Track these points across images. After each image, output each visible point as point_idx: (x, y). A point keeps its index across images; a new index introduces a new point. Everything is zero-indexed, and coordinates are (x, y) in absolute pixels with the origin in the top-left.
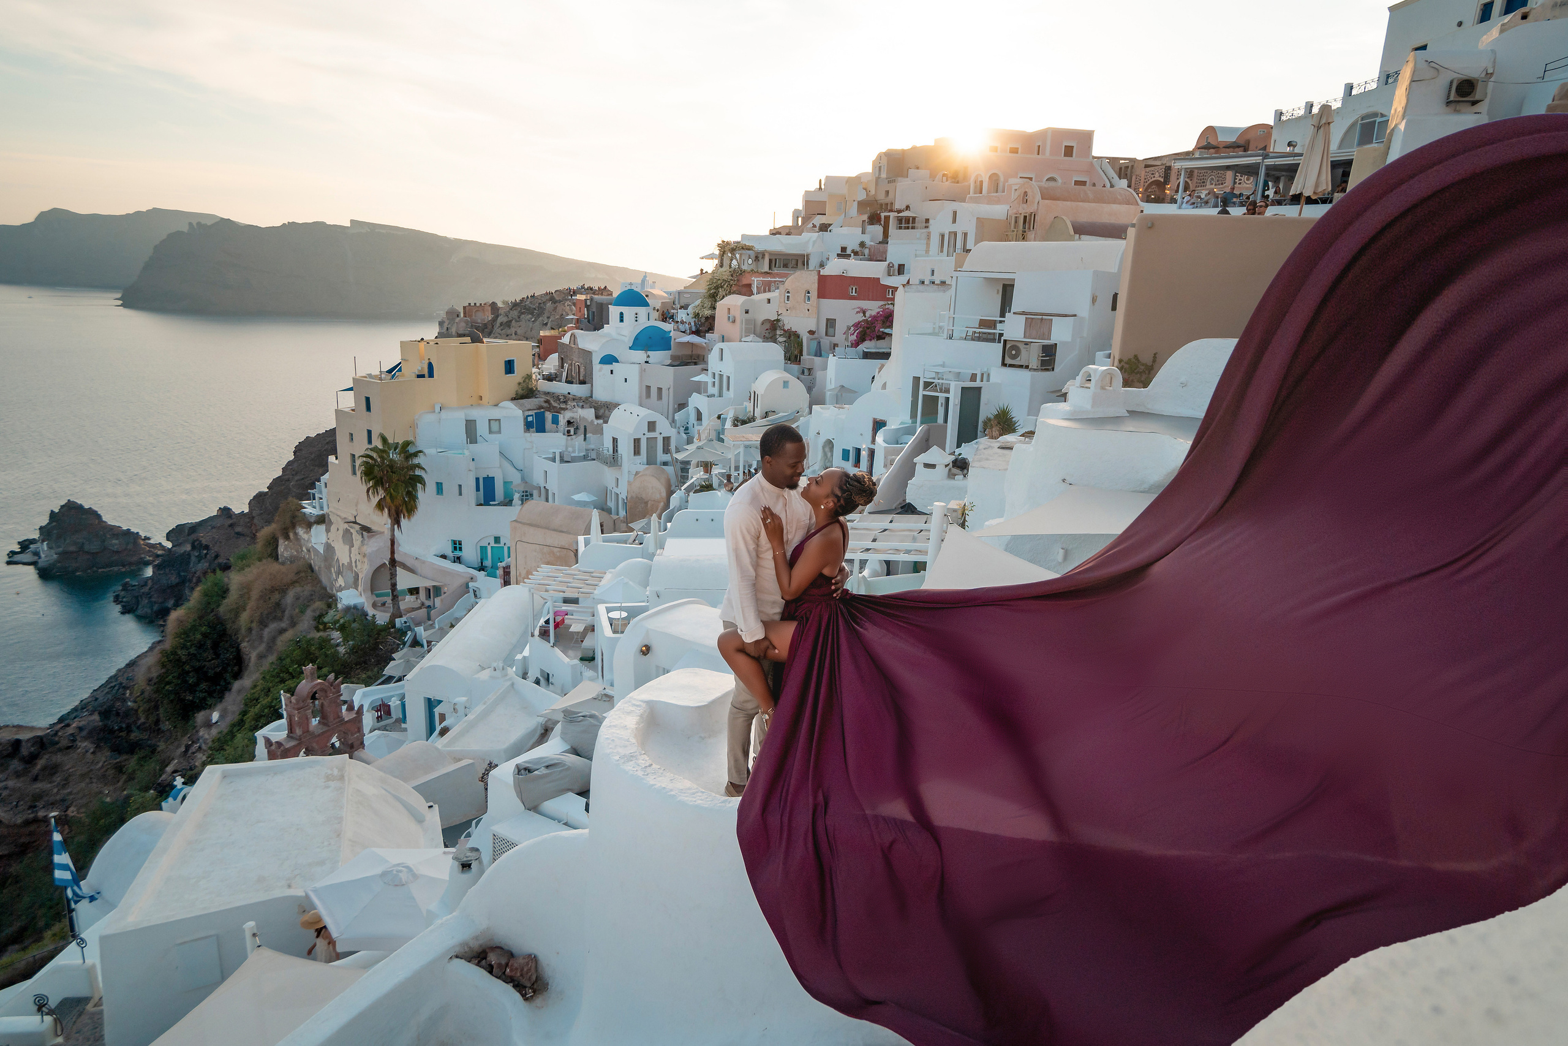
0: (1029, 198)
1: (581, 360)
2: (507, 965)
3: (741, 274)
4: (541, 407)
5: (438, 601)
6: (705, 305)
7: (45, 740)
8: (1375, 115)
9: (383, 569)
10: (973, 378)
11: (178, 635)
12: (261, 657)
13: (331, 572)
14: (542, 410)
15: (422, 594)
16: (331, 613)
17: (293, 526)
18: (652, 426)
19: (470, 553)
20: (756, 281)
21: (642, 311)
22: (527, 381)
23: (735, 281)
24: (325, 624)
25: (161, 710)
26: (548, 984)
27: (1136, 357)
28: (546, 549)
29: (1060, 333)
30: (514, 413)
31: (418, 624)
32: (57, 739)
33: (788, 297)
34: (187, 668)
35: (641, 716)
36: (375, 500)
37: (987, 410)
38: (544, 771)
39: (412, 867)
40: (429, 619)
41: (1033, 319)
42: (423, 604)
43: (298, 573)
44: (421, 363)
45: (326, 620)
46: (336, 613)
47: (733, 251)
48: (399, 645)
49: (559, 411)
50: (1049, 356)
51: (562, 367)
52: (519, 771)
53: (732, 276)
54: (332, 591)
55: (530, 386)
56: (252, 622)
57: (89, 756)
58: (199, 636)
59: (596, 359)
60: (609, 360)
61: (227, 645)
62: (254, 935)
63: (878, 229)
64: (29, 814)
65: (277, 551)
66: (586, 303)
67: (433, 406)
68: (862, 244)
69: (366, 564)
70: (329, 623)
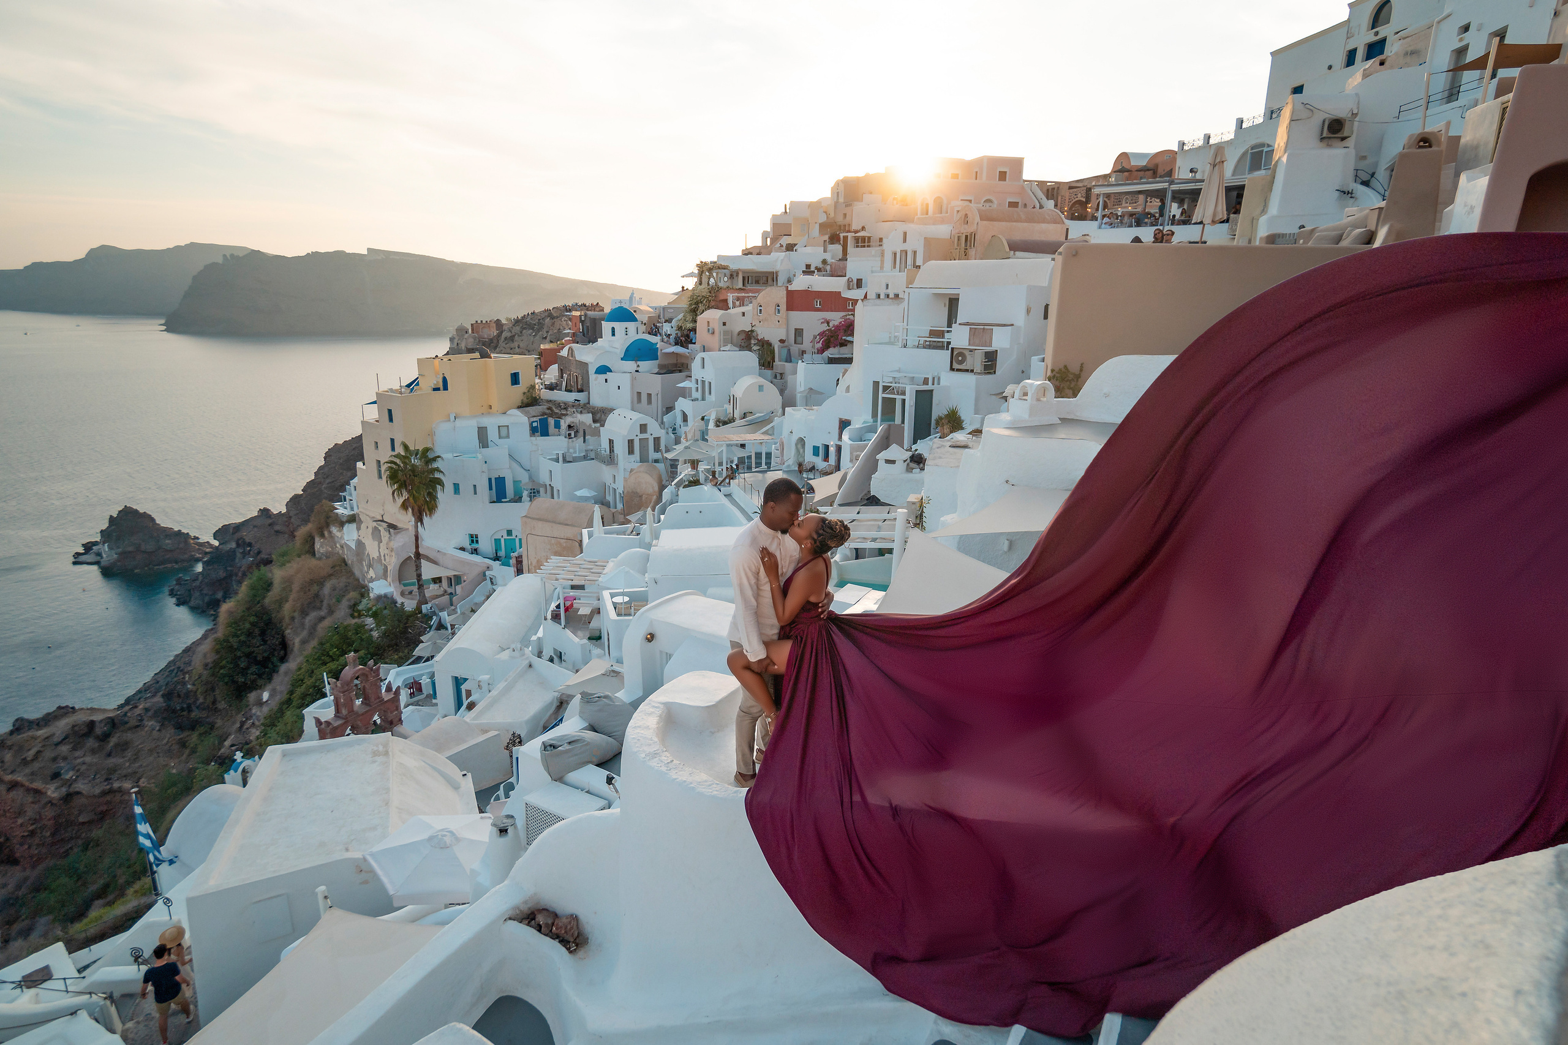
0: (970, 219)
1: (578, 371)
2: (553, 924)
3: (718, 291)
4: (544, 414)
5: (459, 589)
6: (687, 319)
7: (116, 721)
8: (1263, 145)
9: (408, 562)
10: (926, 381)
11: (229, 625)
12: (304, 642)
13: (362, 566)
14: (546, 416)
15: (445, 583)
16: (365, 601)
17: (328, 525)
18: (643, 428)
19: (485, 545)
20: (731, 297)
21: (631, 325)
23: (713, 297)
24: (359, 611)
25: (217, 692)
26: (588, 939)
27: (1065, 367)
28: (553, 541)
29: (1000, 341)
30: (520, 420)
31: (442, 610)
32: (126, 719)
33: (760, 310)
34: (239, 654)
35: (660, 716)
36: (400, 501)
37: (938, 410)
38: (567, 747)
39: (455, 831)
40: (452, 605)
41: (975, 328)
42: (446, 592)
43: (333, 567)
44: (436, 377)
45: (360, 607)
46: (369, 602)
47: (710, 270)
48: (426, 628)
49: (560, 416)
50: (990, 362)
51: (562, 377)
52: (545, 747)
53: (710, 293)
54: (365, 581)
55: (534, 396)
56: (295, 611)
57: (155, 734)
58: (247, 625)
59: (592, 370)
60: (603, 370)
61: (273, 632)
62: (326, 897)
63: (838, 248)
64: (106, 786)
65: (314, 548)
66: (581, 318)
67: (449, 416)
68: (824, 262)
69: (394, 557)
70: (363, 610)
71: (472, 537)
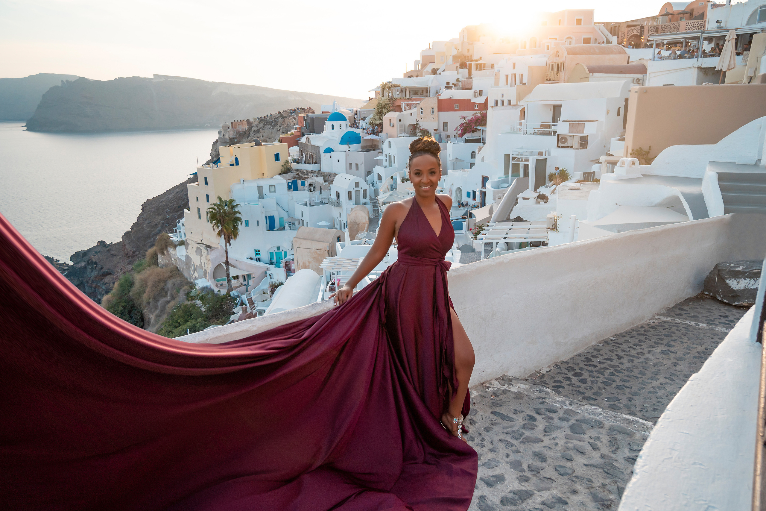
0: (560, 54)
1: (313, 151)
3: (394, 100)
4: (295, 178)
5: (251, 282)
6: (376, 118)
9: (218, 267)
10: (540, 154)
12: (158, 316)
13: (190, 270)
14: (296, 179)
15: (241, 279)
16: (194, 291)
17: (166, 247)
18: (357, 184)
19: (264, 256)
20: (403, 104)
21: (343, 123)
22: (286, 164)
23: (391, 104)
24: (191, 297)
27: (640, 148)
28: (312, 251)
29: (589, 130)
30: (282, 181)
31: (242, 294)
33: (422, 111)
40: (247, 291)
41: (573, 123)
42: (242, 284)
43: (171, 272)
44: (231, 157)
45: (192, 295)
46: (196, 291)
47: (389, 88)
48: (234, 305)
49: (305, 179)
50: (584, 142)
51: (302, 155)
53: (390, 102)
54: (191, 280)
55: (288, 167)
56: (149, 299)
58: (121, 308)
59: (322, 151)
60: (329, 150)
61: (136, 312)
63: (465, 71)
65: (157, 261)
66: (304, 118)
67: (240, 181)
68: (458, 80)
69: (210, 265)
70: (193, 296)
71: (257, 252)
